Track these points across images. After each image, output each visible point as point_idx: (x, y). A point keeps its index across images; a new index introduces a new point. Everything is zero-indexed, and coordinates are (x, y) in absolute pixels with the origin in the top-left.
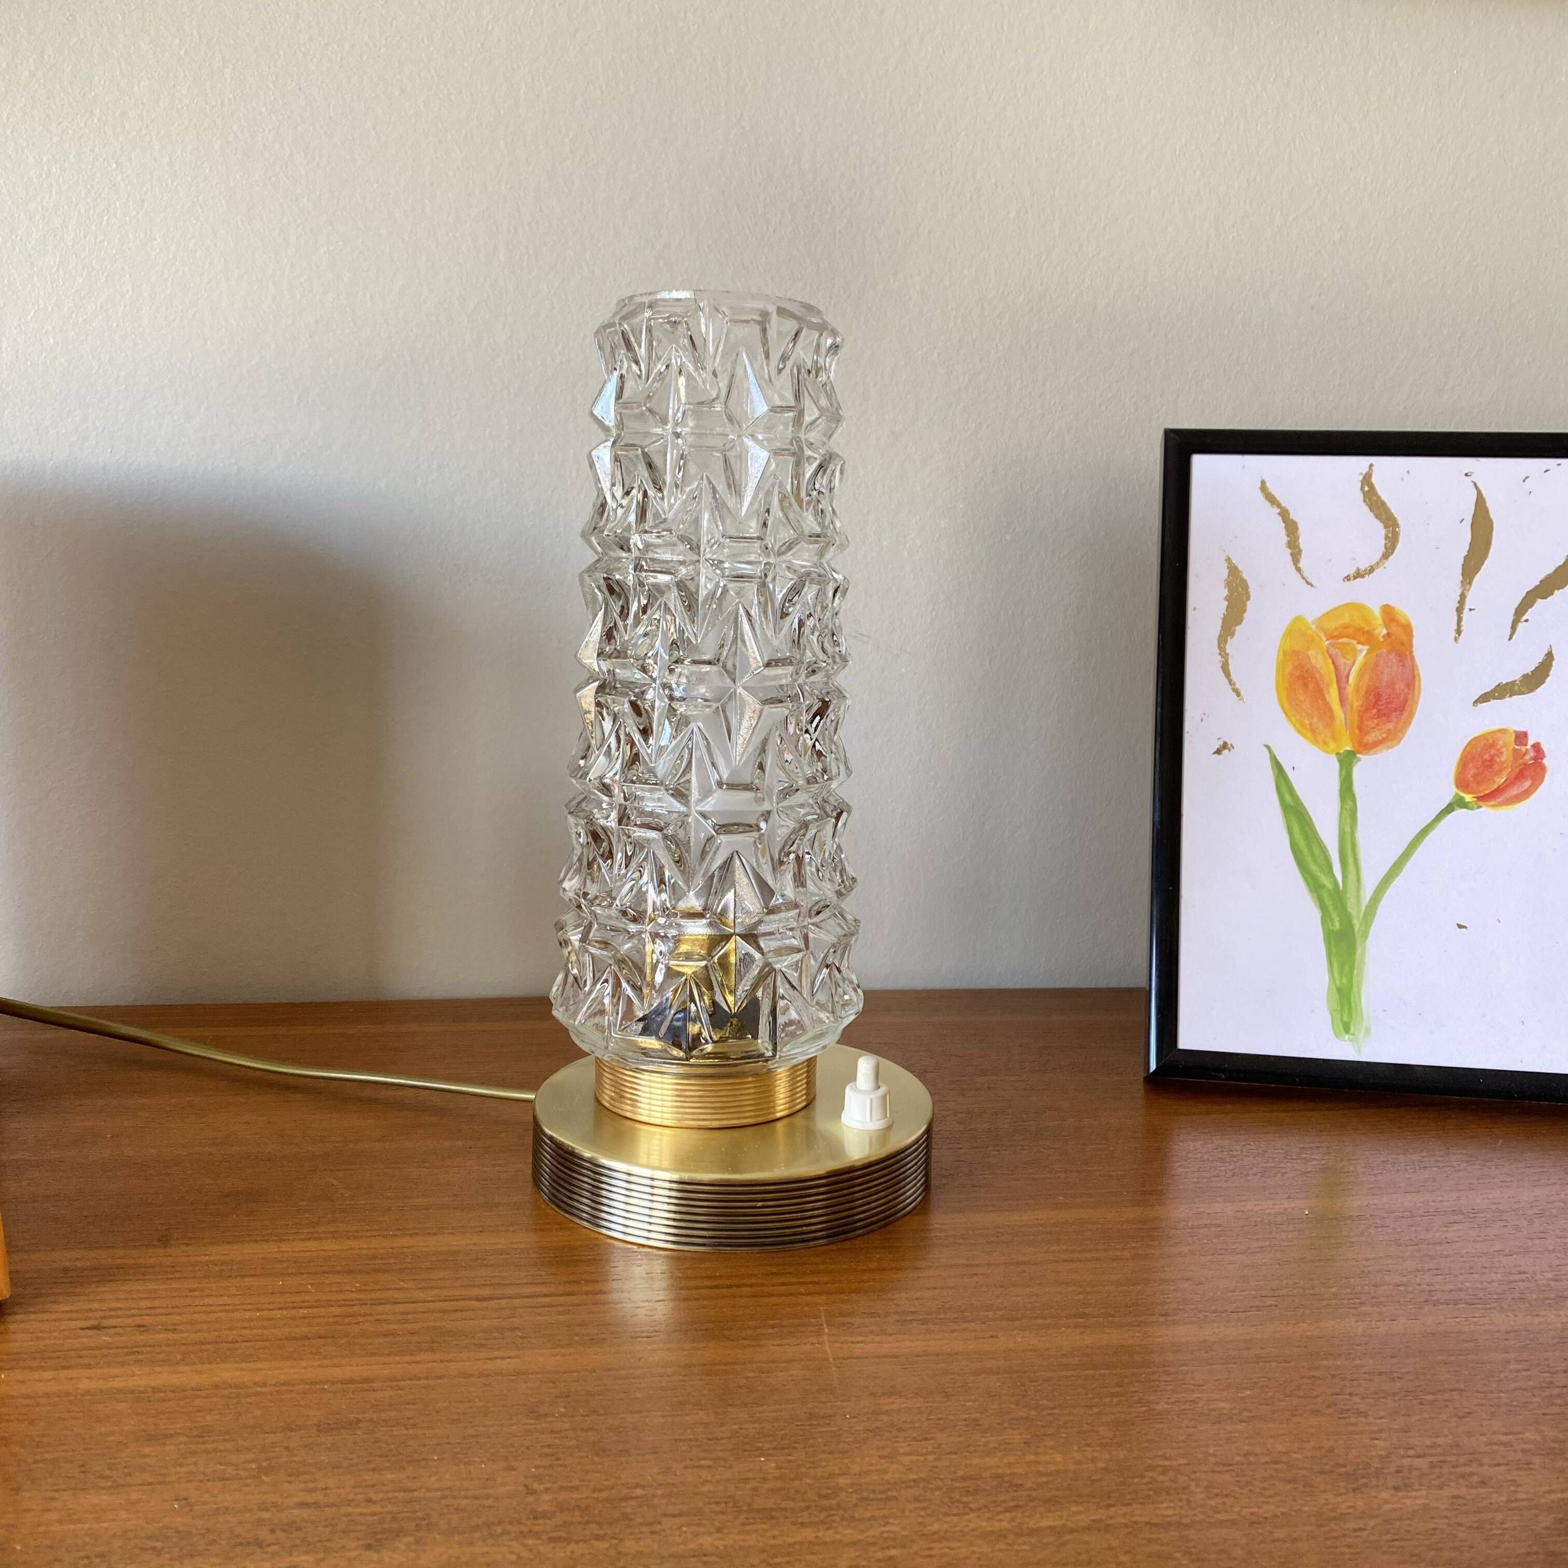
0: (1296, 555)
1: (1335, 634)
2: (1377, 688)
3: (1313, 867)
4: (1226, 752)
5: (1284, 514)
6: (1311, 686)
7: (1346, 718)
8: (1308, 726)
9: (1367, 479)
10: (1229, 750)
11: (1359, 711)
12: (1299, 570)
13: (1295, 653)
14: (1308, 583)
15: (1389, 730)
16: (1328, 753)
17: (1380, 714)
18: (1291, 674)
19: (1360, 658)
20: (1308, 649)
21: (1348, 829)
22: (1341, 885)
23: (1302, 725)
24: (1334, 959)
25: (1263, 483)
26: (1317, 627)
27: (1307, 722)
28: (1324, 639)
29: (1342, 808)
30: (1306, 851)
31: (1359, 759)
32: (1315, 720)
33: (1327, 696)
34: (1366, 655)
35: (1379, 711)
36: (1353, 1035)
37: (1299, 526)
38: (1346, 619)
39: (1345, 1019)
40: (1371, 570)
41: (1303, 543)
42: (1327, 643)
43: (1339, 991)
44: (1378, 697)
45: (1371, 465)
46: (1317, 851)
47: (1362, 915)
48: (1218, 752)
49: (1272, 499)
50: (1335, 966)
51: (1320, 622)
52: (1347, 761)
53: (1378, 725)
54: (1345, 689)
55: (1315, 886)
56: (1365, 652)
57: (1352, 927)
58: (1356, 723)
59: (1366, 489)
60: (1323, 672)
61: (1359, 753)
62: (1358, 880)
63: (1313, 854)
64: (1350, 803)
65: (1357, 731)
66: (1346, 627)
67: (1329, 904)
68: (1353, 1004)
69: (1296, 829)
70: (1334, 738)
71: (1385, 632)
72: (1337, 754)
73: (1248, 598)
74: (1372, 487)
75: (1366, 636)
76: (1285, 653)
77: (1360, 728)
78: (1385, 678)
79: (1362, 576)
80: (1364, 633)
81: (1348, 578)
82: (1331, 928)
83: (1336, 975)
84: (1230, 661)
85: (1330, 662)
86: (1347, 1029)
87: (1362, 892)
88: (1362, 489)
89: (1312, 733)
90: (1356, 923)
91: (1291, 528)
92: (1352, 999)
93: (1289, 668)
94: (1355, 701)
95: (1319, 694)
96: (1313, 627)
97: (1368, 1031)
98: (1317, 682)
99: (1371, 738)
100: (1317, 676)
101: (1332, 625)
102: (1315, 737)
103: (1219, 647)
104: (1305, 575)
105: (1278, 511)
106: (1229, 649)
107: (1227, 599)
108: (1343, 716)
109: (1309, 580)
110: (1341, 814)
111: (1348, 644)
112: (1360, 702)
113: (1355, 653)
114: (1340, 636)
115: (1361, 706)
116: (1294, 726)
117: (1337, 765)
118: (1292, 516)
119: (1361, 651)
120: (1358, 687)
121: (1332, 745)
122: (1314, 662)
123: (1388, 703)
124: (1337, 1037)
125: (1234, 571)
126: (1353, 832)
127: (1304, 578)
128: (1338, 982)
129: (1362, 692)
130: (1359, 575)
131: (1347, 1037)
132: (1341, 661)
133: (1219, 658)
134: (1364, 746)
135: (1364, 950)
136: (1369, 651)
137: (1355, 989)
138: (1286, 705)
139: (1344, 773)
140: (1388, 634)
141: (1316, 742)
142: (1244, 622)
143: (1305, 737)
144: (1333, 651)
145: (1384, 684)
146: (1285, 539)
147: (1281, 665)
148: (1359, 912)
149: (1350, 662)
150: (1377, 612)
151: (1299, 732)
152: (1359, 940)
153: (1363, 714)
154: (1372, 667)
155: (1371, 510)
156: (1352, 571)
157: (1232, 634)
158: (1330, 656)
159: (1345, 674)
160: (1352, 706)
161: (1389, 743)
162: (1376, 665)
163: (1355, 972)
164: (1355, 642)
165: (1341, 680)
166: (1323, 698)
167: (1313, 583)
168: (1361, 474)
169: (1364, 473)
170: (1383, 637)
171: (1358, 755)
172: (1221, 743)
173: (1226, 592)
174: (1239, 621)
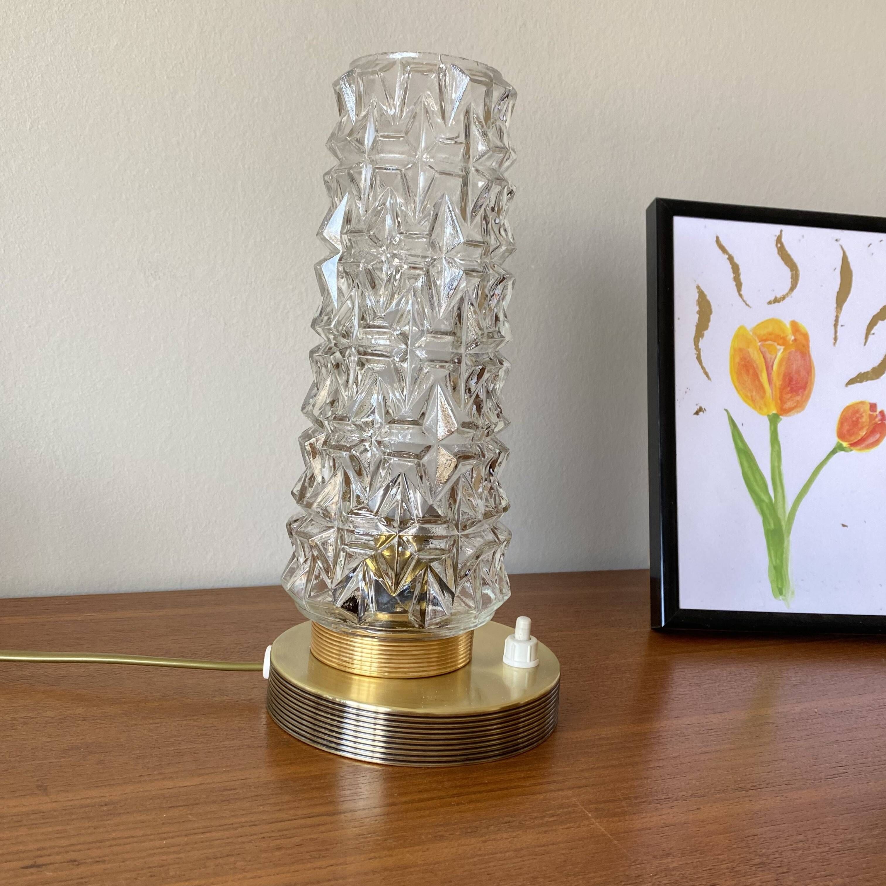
0: (739, 286)
1: (764, 338)
2: (790, 374)
3: (757, 488)
4: (701, 413)
5: (731, 259)
6: (751, 371)
7: (772, 393)
8: (750, 398)
9: (779, 240)
10: (704, 412)
11: (780, 389)
12: (741, 295)
13: (741, 350)
14: (747, 304)
15: (798, 401)
16: (763, 415)
17: (792, 391)
18: (739, 364)
19: (779, 355)
20: (748, 347)
21: (776, 464)
22: (773, 500)
23: (746, 396)
24: (771, 548)
25: (717, 238)
26: (753, 333)
27: (749, 395)
28: (758, 341)
29: (772, 450)
30: (752, 479)
31: (781, 419)
32: (754, 393)
33: (760, 378)
34: (782, 353)
35: (792, 388)
36: (785, 596)
37: (740, 267)
38: (770, 329)
39: (780, 586)
40: (784, 298)
41: (742, 277)
42: (759, 344)
43: (775, 568)
44: (791, 380)
45: (781, 231)
46: (758, 477)
47: (786, 519)
48: (697, 413)
49: (723, 249)
50: (772, 552)
51: (755, 329)
52: (774, 420)
53: (791, 397)
54: (771, 374)
55: (758, 501)
56: (782, 350)
57: (781, 526)
58: (778, 395)
59: (779, 245)
60: (757, 363)
61: (781, 415)
62: (784, 497)
63: (756, 481)
64: (777, 447)
65: (779, 401)
66: (770, 334)
67: (767, 512)
68: (784, 577)
69: (746, 464)
70: (766, 405)
71: (793, 338)
72: (768, 416)
73: (711, 313)
74: (782, 244)
75: (782, 340)
76: (735, 350)
77: (781, 399)
78: (794, 367)
79: (779, 302)
80: (781, 338)
81: (770, 303)
82: (769, 528)
83: (773, 558)
84: (702, 353)
85: (761, 355)
86: (781, 593)
87: (786, 506)
88: (777, 245)
89: (753, 402)
90: (783, 524)
91: (735, 268)
92: (783, 573)
93: (737, 360)
94: (778, 382)
95: (756, 376)
96: (751, 333)
97: (793, 593)
98: (754, 369)
99: (788, 405)
100: (755, 365)
101: (763, 332)
102: (755, 405)
103: (695, 344)
104: (745, 299)
105: (727, 256)
106: (701, 345)
107: (698, 312)
108: (770, 391)
109: (748, 303)
110: (772, 454)
111: (772, 345)
112: (780, 383)
113: (777, 351)
114: (766, 340)
115: (781, 385)
116: (742, 396)
117: (768, 423)
118: (736, 260)
119: (779, 350)
120: (779, 374)
121: (765, 410)
122: (752, 356)
123: (796, 384)
124: (775, 598)
125: (702, 295)
126: (779, 466)
127: (744, 301)
128: (774, 563)
129: (781, 377)
130: (776, 300)
131: (781, 597)
132: (768, 356)
133: (695, 351)
134: (784, 411)
135: (788, 541)
136: (785, 350)
137: (784, 567)
138: (737, 384)
139: (772, 428)
140: (795, 340)
141: (755, 408)
142: (709, 328)
143: (749, 405)
144: (764, 350)
145: (794, 371)
146: (732, 275)
147: (733, 357)
148: (785, 517)
149: (773, 357)
150: (788, 326)
151: (745, 401)
152: (785, 536)
153: (782, 389)
154: (787, 360)
155: (782, 259)
156: (772, 298)
157: (702, 336)
158: (762, 352)
159: (771, 364)
160: (775, 386)
161: (798, 409)
162: (789, 359)
163: (784, 556)
164: (776, 344)
165: (769, 368)
166: (759, 381)
167: (750, 304)
168: (776, 236)
169: (777, 235)
170: (792, 341)
171: (780, 417)
172: (698, 407)
173: (697, 309)
174: (706, 327)
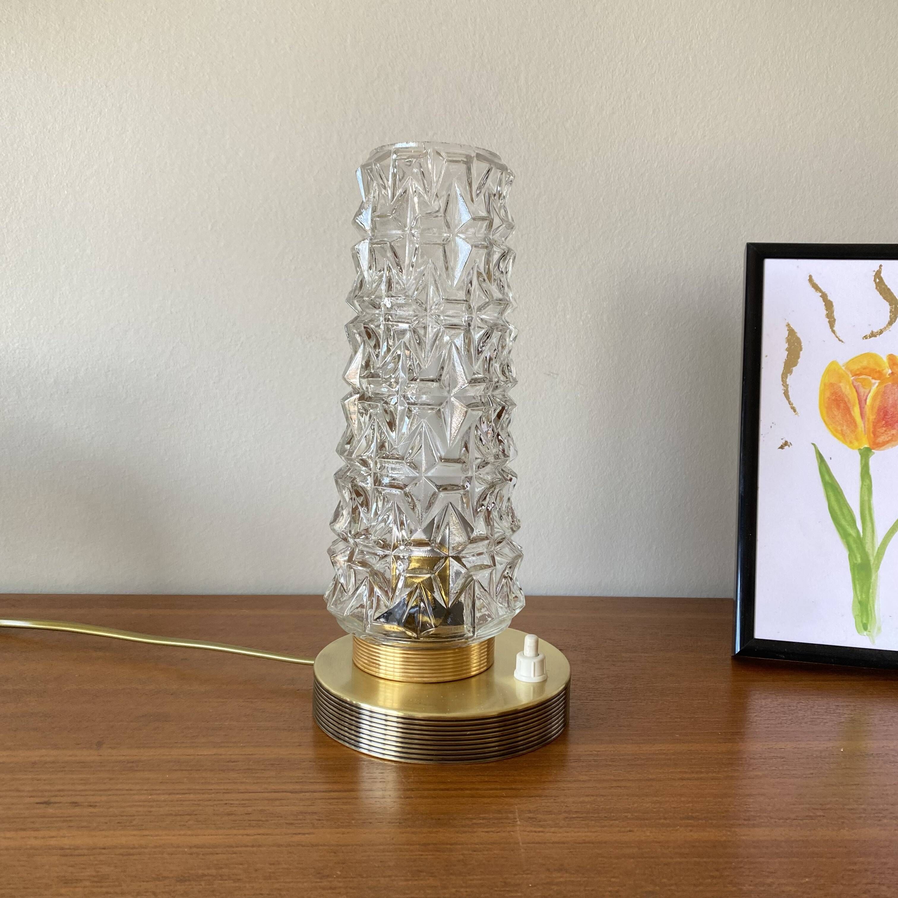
0: (832, 323)
1: (858, 373)
2: (885, 408)
3: (843, 522)
4: (786, 447)
5: (824, 296)
6: (842, 405)
7: (865, 427)
8: (840, 432)
9: (878, 274)
10: (789, 446)
11: (873, 422)
12: (834, 332)
13: (832, 385)
14: (840, 340)
15: (893, 434)
16: (852, 448)
17: (887, 424)
18: (829, 398)
19: (874, 389)
20: (840, 382)
21: (866, 498)
22: (862, 534)
23: (836, 430)
24: (857, 582)
25: (810, 276)
26: (845, 368)
27: (839, 429)
28: (850, 376)
29: (862, 484)
30: (839, 513)
31: (874, 453)
32: (845, 428)
33: (852, 412)
34: (877, 387)
35: (886, 422)
36: (869, 632)
37: (834, 304)
38: (865, 363)
39: (864, 621)
40: (881, 332)
41: (836, 315)
42: (852, 378)
43: (860, 602)
44: (886, 413)
45: (881, 266)
46: (846, 511)
47: (875, 554)
48: (782, 447)
49: (816, 287)
50: (858, 586)
51: (847, 365)
52: (865, 454)
53: (885, 431)
54: (864, 408)
55: (844, 535)
56: (877, 384)
57: (868, 561)
58: (871, 430)
59: (878, 280)
60: (849, 397)
61: (874, 449)
62: (873, 531)
63: (843, 514)
64: (868, 481)
65: (872, 435)
66: (865, 368)
67: (854, 546)
68: (870, 612)
69: (832, 498)
70: (857, 439)
71: (890, 371)
72: (859, 449)
73: (801, 350)
74: (881, 279)
75: (878, 374)
76: (825, 385)
77: (874, 433)
78: (891, 401)
79: (876, 336)
80: (876, 372)
81: (866, 337)
82: (855, 562)
83: (858, 592)
84: (789, 389)
85: (854, 390)
86: (865, 628)
87: (875, 539)
88: (875, 280)
89: (843, 436)
90: (872, 559)
91: (829, 305)
92: (869, 609)
93: (828, 394)
94: (871, 416)
95: (847, 410)
96: (843, 368)
97: (879, 629)
98: (845, 403)
99: (881, 439)
100: (846, 399)
101: (856, 367)
102: (845, 439)
103: (782, 381)
104: (838, 335)
105: (820, 294)
106: (789, 381)
107: (787, 350)
108: (862, 425)
109: (841, 338)
110: (862, 488)
111: (865, 379)
112: (874, 417)
113: (871, 385)
114: (861, 374)
115: (875, 419)
116: (831, 431)
117: (859, 456)
118: (830, 298)
119: (875, 383)
120: (872, 407)
121: (856, 444)
122: (844, 390)
123: (892, 417)
124: (859, 632)
125: (791, 332)
126: (869, 501)
127: (837, 337)
128: (859, 598)
129: (875, 410)
130: (873, 335)
131: (865, 633)
132: (861, 390)
133: (782, 387)
134: (877, 445)
135: (877, 576)
136: (880, 384)
137: (871, 602)
138: (826, 418)
139: (863, 462)
140: (892, 373)
141: (845, 441)
142: (798, 365)
143: (838, 438)
144: (856, 384)
145: (889, 405)
146: (825, 312)
147: (822, 392)
148: (873, 552)
149: (867, 391)
150: (885, 360)
151: (835, 436)
152: (873, 571)
153: (875, 425)
154: (883, 394)
155: (881, 294)
156: (868, 333)
157: (791, 372)
158: (855, 387)
159: (864, 398)
160: (869, 419)
161: (893, 443)
162: (884, 393)
163: (871, 591)
164: (870, 378)
165: (862, 402)
166: (850, 414)
167: (843, 340)
168: (874, 271)
169: (876, 270)
170: (889, 375)
171: (873, 450)
172: (784, 442)
173: (786, 346)
174: (795, 364)
